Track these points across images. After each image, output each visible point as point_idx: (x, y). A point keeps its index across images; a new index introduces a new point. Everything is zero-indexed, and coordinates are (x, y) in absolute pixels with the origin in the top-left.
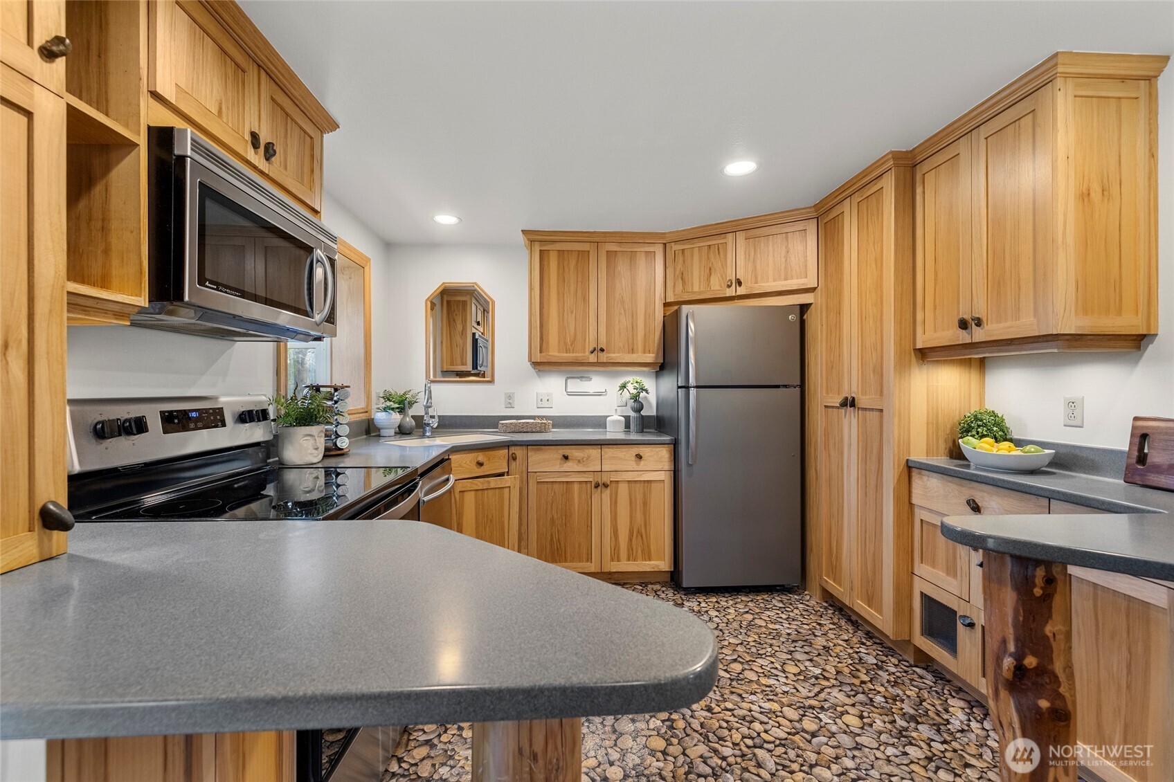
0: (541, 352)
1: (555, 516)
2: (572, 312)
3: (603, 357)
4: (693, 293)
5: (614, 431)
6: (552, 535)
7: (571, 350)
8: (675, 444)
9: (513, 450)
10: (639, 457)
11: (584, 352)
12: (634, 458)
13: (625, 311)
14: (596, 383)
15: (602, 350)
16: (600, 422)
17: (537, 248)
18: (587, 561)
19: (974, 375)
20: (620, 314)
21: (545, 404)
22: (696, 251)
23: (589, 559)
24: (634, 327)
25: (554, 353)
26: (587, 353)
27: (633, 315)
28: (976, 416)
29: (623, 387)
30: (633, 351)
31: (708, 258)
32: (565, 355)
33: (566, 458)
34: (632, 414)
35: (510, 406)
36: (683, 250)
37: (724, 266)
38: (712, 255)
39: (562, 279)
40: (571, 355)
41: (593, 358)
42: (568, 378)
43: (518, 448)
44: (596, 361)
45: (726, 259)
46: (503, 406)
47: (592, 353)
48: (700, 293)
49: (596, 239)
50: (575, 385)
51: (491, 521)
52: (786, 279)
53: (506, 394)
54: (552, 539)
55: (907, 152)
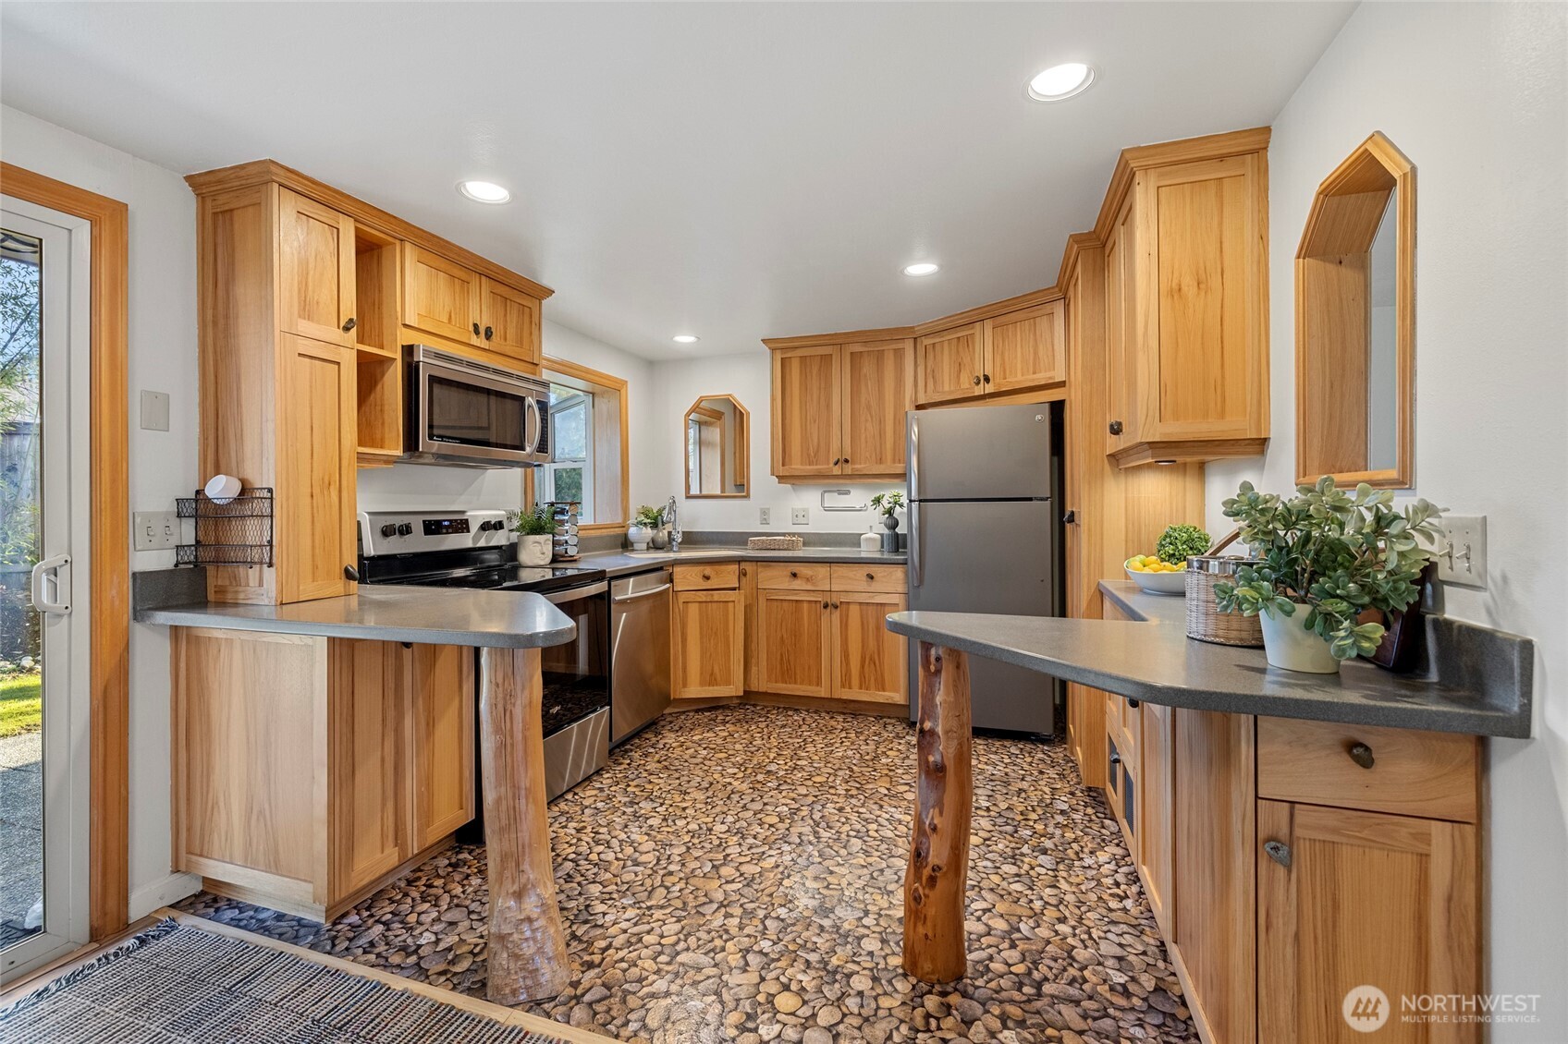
0: (783, 465)
1: (785, 636)
2: (815, 422)
3: (848, 469)
4: (943, 392)
5: (866, 551)
6: (782, 655)
7: (815, 461)
9: (743, 565)
10: (871, 577)
11: (828, 464)
12: (865, 578)
13: (872, 417)
14: (859, 497)
15: (847, 461)
16: (854, 540)
17: (779, 356)
18: (818, 685)
19: (1191, 484)
20: (867, 421)
21: (801, 520)
22: (946, 344)
23: (819, 683)
24: (882, 434)
25: (797, 467)
26: (832, 465)
27: (881, 422)
28: (1167, 536)
29: (877, 501)
30: (881, 461)
31: (958, 351)
32: (808, 467)
33: (794, 575)
34: (886, 531)
35: (765, 522)
36: (934, 344)
37: (972, 360)
38: (961, 349)
39: (804, 387)
40: (815, 467)
41: (837, 470)
42: (825, 492)
43: (748, 563)
44: (840, 473)
45: (974, 349)
46: (759, 522)
47: (836, 463)
48: (950, 392)
49: (838, 341)
50: (834, 500)
51: (715, 633)
52: (1034, 373)
53: (761, 509)
54: (782, 659)
55: (1090, 233)
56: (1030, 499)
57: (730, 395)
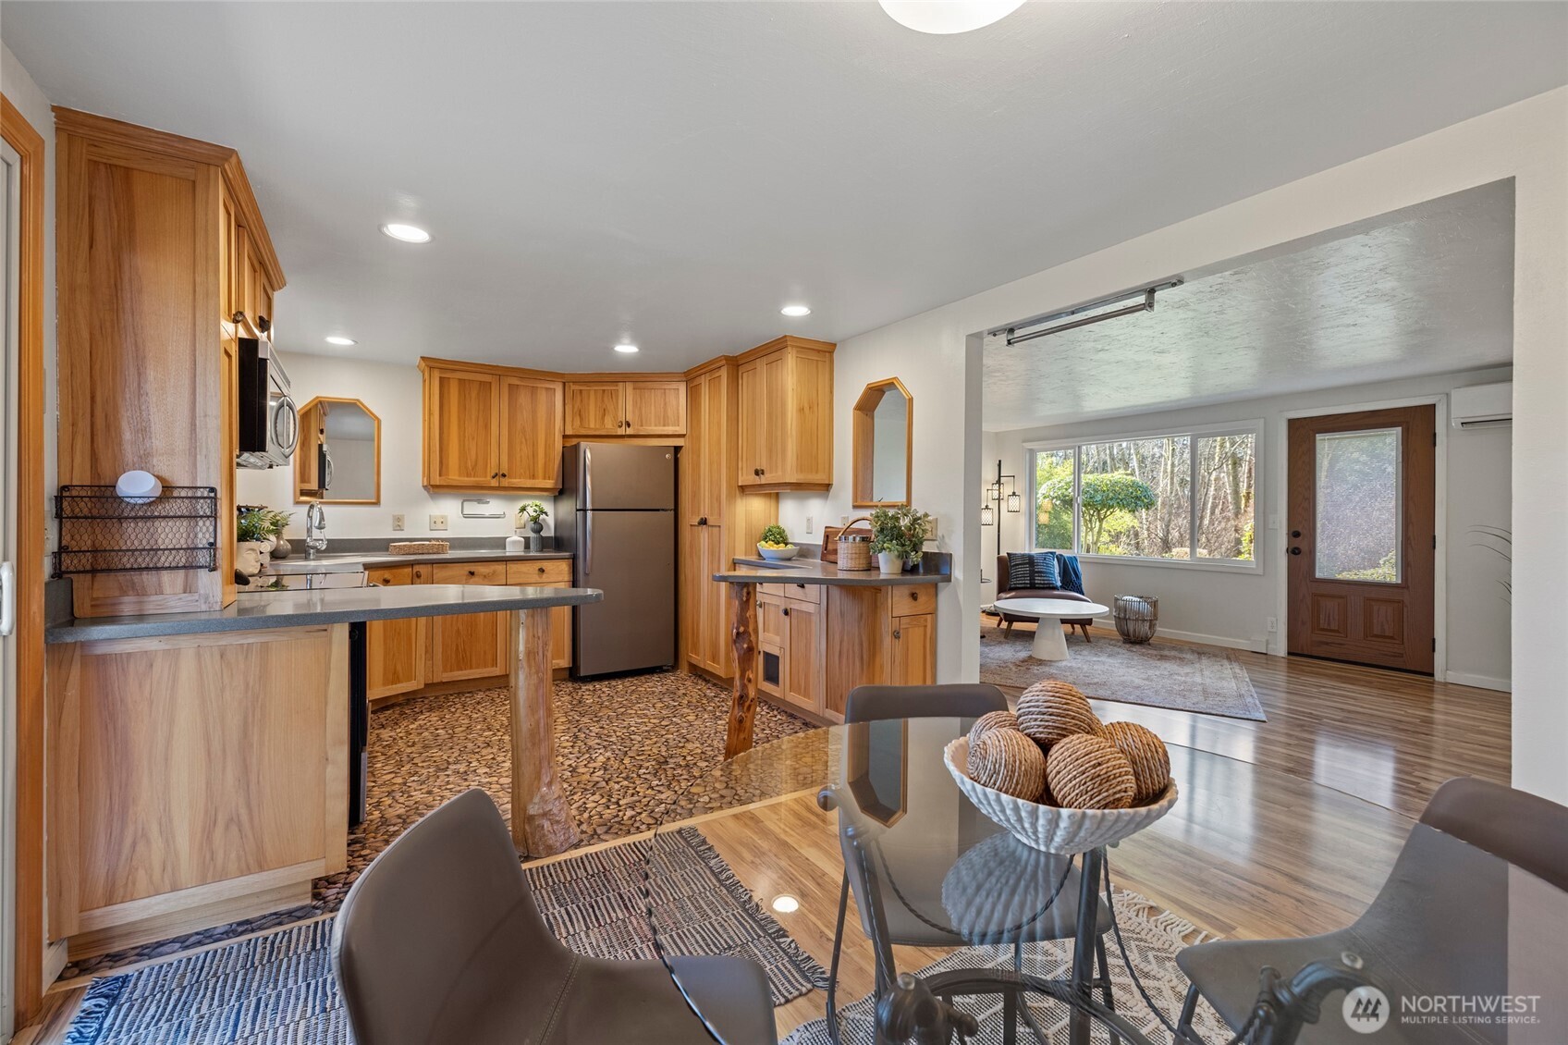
0: (440, 476)
1: (461, 628)
2: (473, 439)
3: (505, 482)
4: (589, 428)
5: (513, 548)
6: (457, 645)
7: (473, 474)
8: (574, 559)
9: (417, 568)
10: (542, 571)
11: (486, 477)
12: (537, 572)
13: (526, 440)
14: (494, 506)
15: (504, 475)
16: (501, 543)
17: (437, 374)
18: (493, 666)
19: (773, 503)
20: (521, 443)
21: (439, 526)
22: (592, 393)
23: (495, 664)
24: (534, 455)
25: (454, 477)
26: (489, 478)
27: (534, 445)
28: (770, 530)
29: (523, 509)
30: (534, 477)
31: (603, 401)
32: (466, 479)
33: (472, 574)
34: (532, 535)
35: (399, 528)
36: (581, 391)
37: (616, 408)
38: (606, 399)
39: (463, 407)
40: (473, 479)
41: (494, 483)
42: (464, 501)
43: (421, 566)
44: (497, 485)
45: (617, 403)
46: (392, 529)
47: (493, 477)
48: (596, 429)
49: (499, 372)
50: (472, 508)
51: (399, 633)
52: (664, 426)
53: (394, 516)
54: (457, 649)
55: (733, 357)
56: (658, 510)
57: (358, 400)
